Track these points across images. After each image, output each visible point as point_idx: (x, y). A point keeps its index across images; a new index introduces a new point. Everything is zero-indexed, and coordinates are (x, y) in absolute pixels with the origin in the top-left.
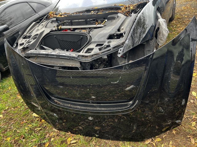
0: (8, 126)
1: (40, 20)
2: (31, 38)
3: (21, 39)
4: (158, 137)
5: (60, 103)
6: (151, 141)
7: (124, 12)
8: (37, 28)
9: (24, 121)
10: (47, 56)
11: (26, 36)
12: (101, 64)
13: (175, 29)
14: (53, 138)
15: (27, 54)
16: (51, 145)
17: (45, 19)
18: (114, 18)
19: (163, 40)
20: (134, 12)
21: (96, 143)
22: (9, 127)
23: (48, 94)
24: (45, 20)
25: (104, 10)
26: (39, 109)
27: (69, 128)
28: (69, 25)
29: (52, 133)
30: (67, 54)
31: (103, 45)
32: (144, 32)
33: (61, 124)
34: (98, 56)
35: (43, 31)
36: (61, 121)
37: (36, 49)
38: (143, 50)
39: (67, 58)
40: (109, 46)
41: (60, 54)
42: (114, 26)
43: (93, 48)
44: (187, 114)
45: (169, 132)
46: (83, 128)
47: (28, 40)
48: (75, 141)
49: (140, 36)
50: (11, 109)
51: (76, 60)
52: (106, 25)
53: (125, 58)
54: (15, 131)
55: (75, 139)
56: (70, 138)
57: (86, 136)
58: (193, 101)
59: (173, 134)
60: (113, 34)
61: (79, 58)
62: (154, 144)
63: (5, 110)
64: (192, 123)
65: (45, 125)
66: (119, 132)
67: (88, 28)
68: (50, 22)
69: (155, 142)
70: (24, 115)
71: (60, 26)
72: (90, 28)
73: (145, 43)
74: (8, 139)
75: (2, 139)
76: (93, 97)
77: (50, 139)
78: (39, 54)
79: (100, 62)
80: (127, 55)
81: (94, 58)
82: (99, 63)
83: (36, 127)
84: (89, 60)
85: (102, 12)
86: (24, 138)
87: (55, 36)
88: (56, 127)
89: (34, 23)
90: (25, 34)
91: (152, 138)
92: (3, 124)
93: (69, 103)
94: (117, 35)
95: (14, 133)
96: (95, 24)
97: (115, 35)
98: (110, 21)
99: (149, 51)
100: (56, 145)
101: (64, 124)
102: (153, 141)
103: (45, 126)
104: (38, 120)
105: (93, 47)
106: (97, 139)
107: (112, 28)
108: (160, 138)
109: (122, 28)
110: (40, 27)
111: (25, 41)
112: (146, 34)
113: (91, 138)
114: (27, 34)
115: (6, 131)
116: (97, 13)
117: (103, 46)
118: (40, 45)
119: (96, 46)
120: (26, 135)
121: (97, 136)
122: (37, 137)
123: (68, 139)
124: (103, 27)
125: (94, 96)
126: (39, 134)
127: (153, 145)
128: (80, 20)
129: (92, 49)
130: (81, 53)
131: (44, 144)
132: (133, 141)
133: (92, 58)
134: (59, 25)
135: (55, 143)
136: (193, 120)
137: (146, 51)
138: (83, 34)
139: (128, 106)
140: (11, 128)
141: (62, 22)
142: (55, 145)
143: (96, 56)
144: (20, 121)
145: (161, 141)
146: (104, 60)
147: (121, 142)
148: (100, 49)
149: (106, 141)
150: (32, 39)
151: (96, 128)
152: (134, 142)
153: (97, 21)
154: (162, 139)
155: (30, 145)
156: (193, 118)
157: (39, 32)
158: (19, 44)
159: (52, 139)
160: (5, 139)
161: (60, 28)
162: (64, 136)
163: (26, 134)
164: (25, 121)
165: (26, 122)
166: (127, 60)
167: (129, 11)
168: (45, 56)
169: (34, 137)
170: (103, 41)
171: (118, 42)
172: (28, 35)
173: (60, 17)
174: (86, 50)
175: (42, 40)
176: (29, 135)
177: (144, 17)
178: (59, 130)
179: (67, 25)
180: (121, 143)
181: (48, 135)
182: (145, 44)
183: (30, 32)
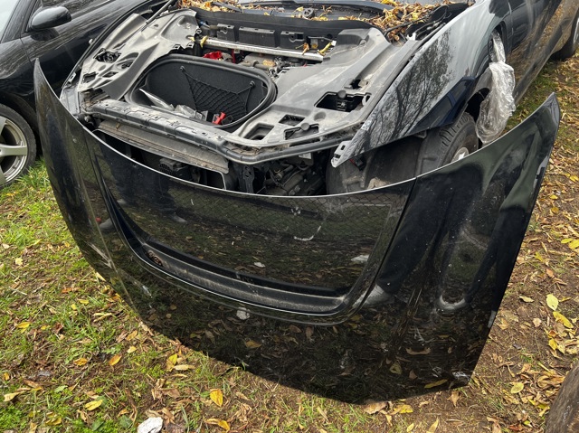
0: (29, 293)
1: (153, 8)
2: (116, 63)
3: (92, 60)
4: (405, 403)
5: (162, 261)
6: (384, 409)
7: (388, 26)
8: (139, 33)
9: (73, 285)
10: (145, 126)
11: (106, 53)
12: (291, 171)
13: (565, 88)
14: (135, 346)
15: (96, 109)
16: (125, 365)
17: (166, 9)
18: (355, 41)
19: (493, 130)
20: (421, 30)
21: (237, 381)
22: (32, 296)
23: (134, 232)
24: (167, 12)
25: (336, 8)
26: (109, 265)
27: (179, 330)
28: (229, 39)
29: (135, 333)
30: (197, 130)
31: (301, 119)
32: (435, 95)
33: (163, 313)
34: (277, 152)
35: (154, 48)
36: (163, 307)
37: (123, 99)
38: (416, 153)
39: (194, 142)
40: (314, 128)
41: (179, 129)
42: (347, 68)
43: (272, 127)
44: (510, 356)
45: (439, 396)
46: (216, 336)
47: (108, 65)
48: (185, 367)
49: (423, 101)
50: (46, 246)
51: (217, 154)
52: (328, 59)
53: (361, 168)
54: (44, 307)
55: (187, 360)
56: (176, 355)
57: (219, 359)
58: (540, 321)
59: (451, 402)
60: (337, 94)
61: (225, 150)
62: (389, 418)
63: (31, 247)
64: (514, 383)
65: (121, 307)
66: (306, 368)
67: (280, 56)
68: (180, 20)
69: (394, 413)
70: (75, 271)
71: (204, 38)
72: (285, 58)
73: (423, 134)
74: (24, 327)
75: (9, 322)
76: (259, 265)
77: (127, 347)
78: (126, 117)
79: (291, 167)
80: (368, 161)
81: (265, 157)
82: (287, 170)
83: (97, 309)
84: (251, 159)
85: (329, 13)
86: (61, 332)
87: (182, 67)
88: (147, 319)
89: (135, 16)
90: (104, 46)
91: (390, 402)
92: (17, 283)
93: (184, 267)
94: (347, 98)
95: (41, 313)
96: (302, 49)
97: (343, 96)
98: (342, 49)
99: (432, 159)
100: (136, 366)
101: (169, 315)
102: (389, 409)
103: (120, 310)
104: (106, 292)
105: (272, 124)
106: (244, 372)
107: (341, 70)
108: (409, 407)
109: (366, 78)
110: (150, 30)
111: (101, 69)
112: (438, 101)
113: (228, 367)
114: (108, 47)
115: (23, 304)
116: (313, 15)
117: (299, 125)
118: (138, 87)
119: (282, 121)
120: (70, 326)
121: (244, 364)
122: (95, 335)
123: (171, 358)
124: (320, 62)
125: (262, 263)
126: (102, 330)
127: (386, 421)
128: (260, 31)
129: (268, 128)
130: (234, 137)
131: (109, 357)
132: (335, 399)
133: (262, 155)
134: (203, 34)
135: (137, 361)
136: (519, 375)
137: (424, 159)
138: (258, 77)
139: (335, 305)
140: (36, 298)
141: (212, 26)
142: (135, 364)
143: (271, 152)
144: (62, 283)
145: (410, 414)
146: (303, 162)
147: (304, 395)
148: (289, 134)
149: (266, 384)
150: (120, 67)
151: (250, 344)
152: (336, 402)
153: (309, 42)
154: (416, 410)
155: (74, 352)
156: (523, 370)
157: (140, 49)
158: (82, 75)
159: (131, 350)
160: (16, 325)
161: (204, 45)
162: (162, 348)
163: (68, 322)
164: (75, 286)
165: (77, 291)
166: (364, 174)
167: (404, 27)
168: (139, 125)
169: (88, 335)
170: (303, 110)
171: (343, 122)
172: (111, 50)
173: (208, 9)
174: (251, 126)
175: (144, 72)
176: (77, 327)
177: (446, 48)
178: (154, 328)
179: (223, 38)
180: (302, 396)
181: (122, 336)
182: (422, 140)
183: (119, 42)
